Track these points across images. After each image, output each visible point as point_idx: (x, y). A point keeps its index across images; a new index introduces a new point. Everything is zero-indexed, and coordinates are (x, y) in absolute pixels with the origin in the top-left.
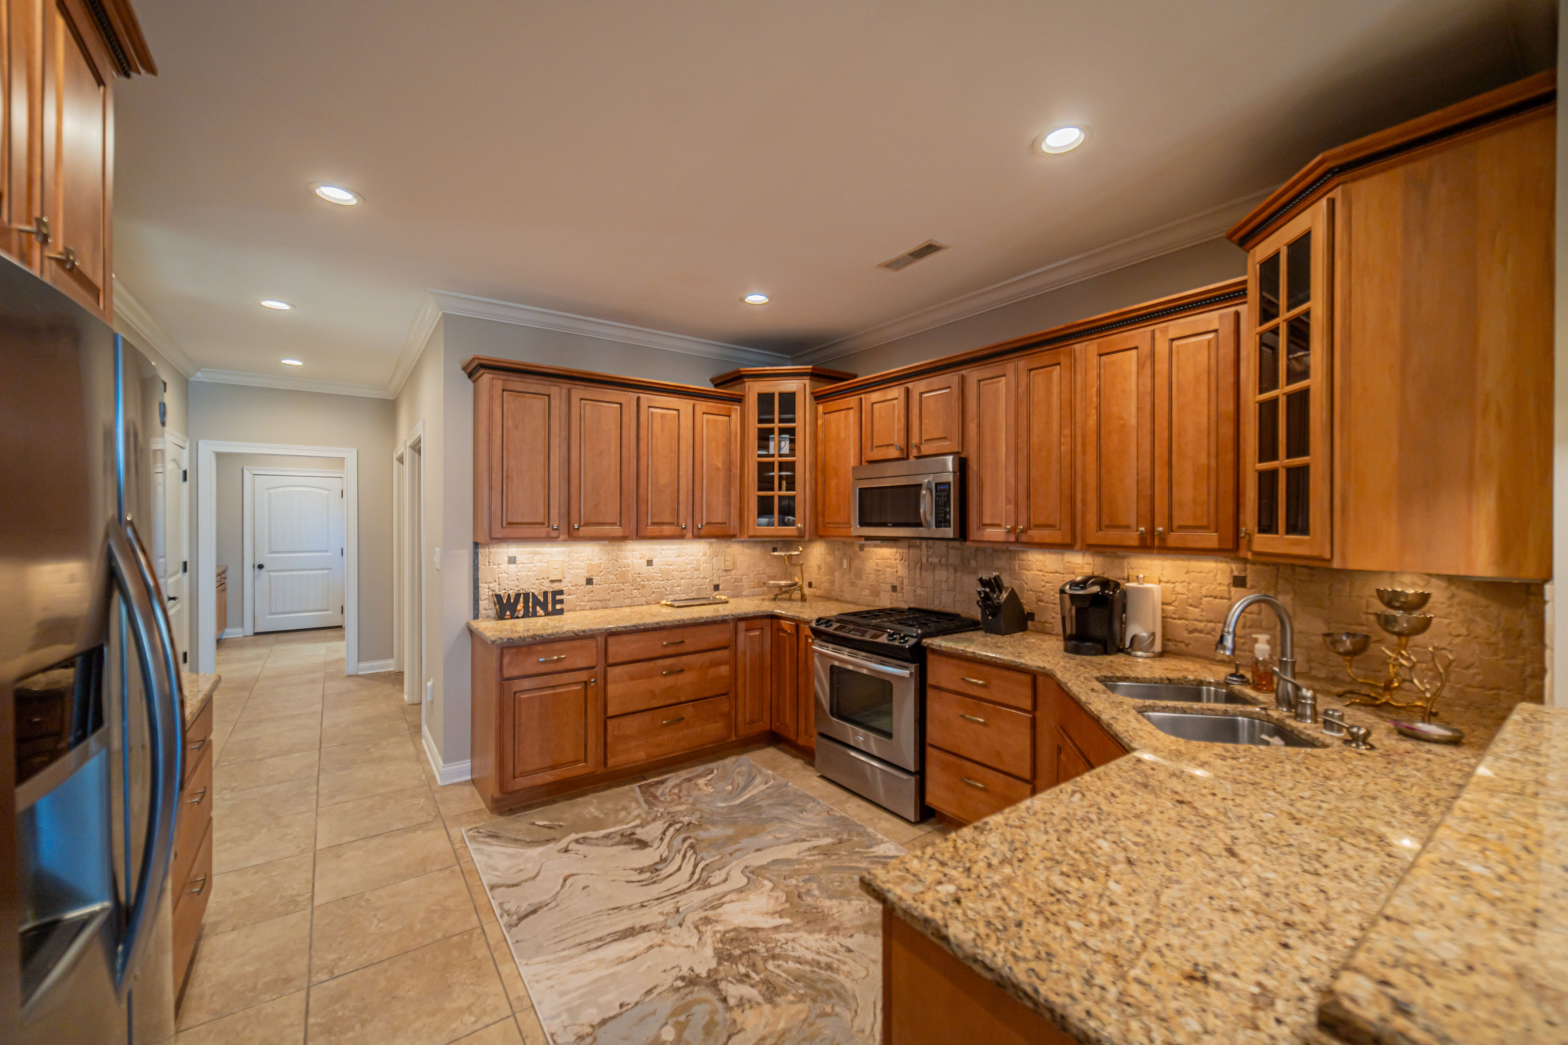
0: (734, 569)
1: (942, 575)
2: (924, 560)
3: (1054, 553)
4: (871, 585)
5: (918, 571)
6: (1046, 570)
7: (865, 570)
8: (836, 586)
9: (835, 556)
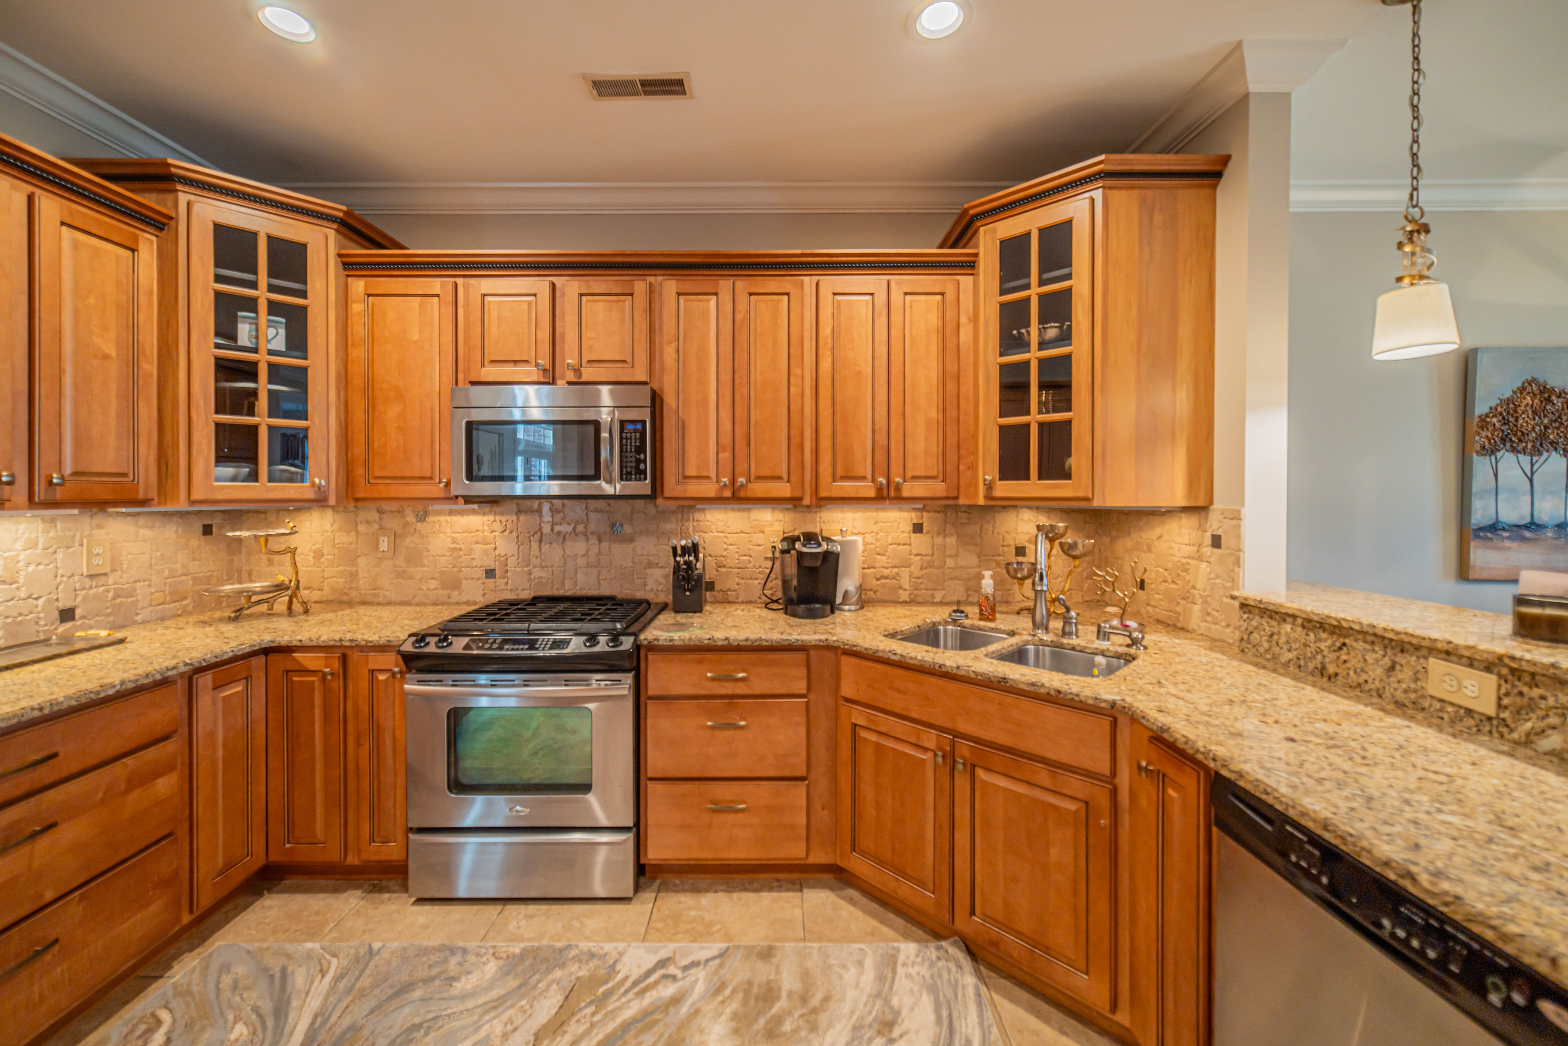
0: (114, 570)
1: (577, 547)
2: (546, 529)
3: (739, 510)
4: (441, 573)
5: (535, 545)
6: (729, 530)
7: (428, 550)
8: (361, 582)
9: (358, 532)
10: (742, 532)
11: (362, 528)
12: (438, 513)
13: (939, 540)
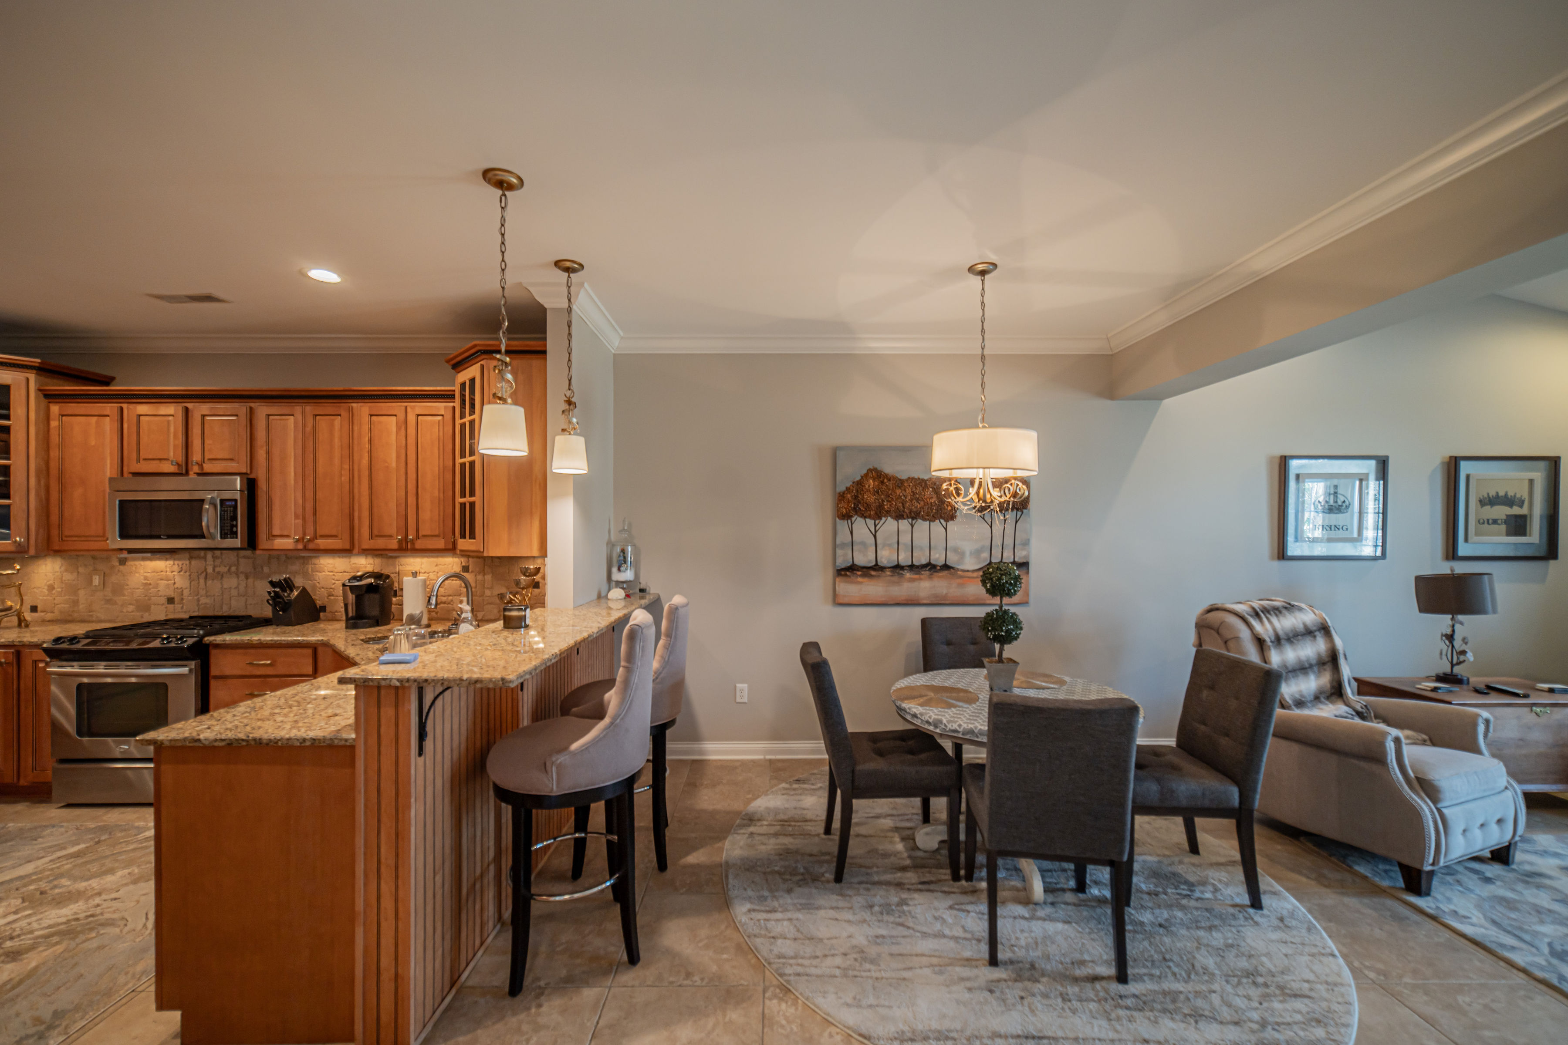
1: (231, 582)
2: (210, 570)
3: (343, 557)
4: (137, 601)
5: (202, 581)
6: (336, 570)
7: (127, 585)
8: (81, 606)
9: (78, 572)
10: (345, 572)
11: (81, 570)
12: (135, 559)
13: (480, 577)
